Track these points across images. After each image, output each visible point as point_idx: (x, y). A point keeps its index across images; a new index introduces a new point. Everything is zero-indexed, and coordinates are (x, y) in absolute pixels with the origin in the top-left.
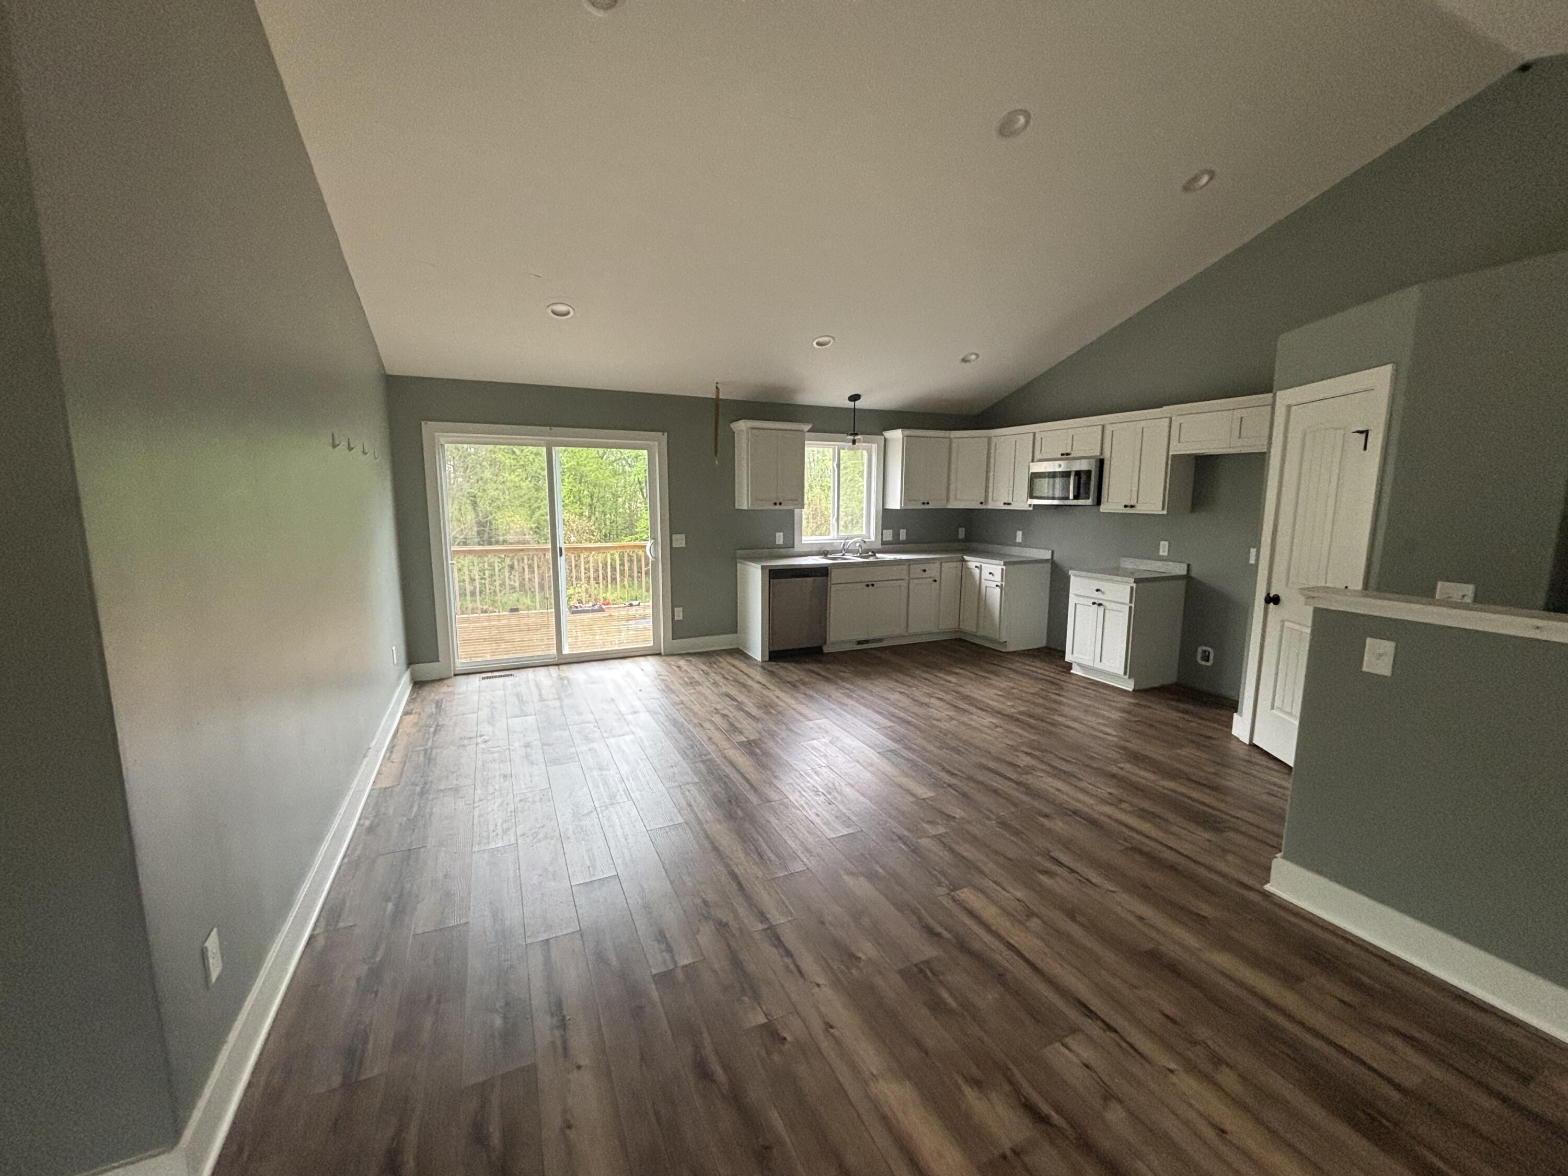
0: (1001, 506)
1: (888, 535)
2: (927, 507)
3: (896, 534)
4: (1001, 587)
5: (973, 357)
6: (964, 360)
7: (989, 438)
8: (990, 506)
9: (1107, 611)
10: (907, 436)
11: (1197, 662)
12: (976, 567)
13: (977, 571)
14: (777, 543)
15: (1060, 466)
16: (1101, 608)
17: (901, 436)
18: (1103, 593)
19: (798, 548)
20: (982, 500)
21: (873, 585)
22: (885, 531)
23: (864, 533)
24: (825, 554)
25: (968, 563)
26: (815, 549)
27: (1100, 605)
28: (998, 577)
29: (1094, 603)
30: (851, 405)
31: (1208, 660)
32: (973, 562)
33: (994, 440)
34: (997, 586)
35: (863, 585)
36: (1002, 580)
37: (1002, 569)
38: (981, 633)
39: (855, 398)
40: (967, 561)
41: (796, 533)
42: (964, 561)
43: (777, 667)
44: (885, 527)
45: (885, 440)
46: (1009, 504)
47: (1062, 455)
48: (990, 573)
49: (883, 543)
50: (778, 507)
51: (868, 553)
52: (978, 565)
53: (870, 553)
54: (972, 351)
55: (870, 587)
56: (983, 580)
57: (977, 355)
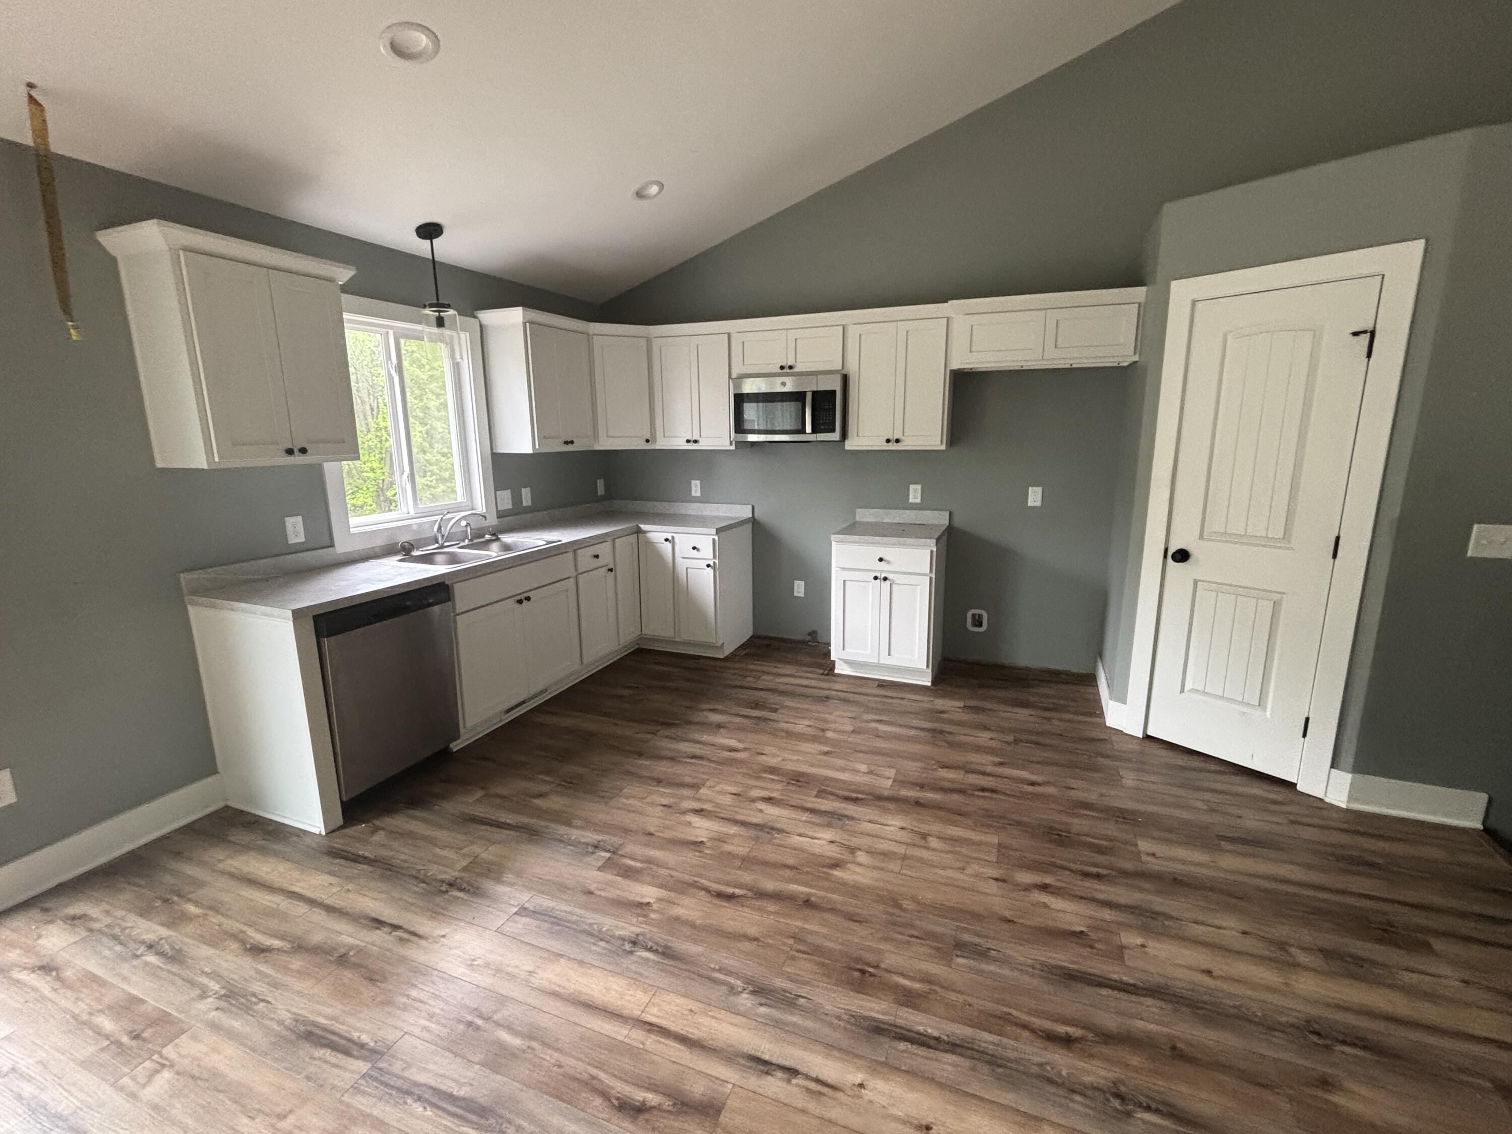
0: (679, 444)
1: (505, 500)
2: (570, 448)
3: (517, 498)
4: (714, 568)
5: (654, 189)
6: (640, 195)
7: (648, 340)
8: (662, 444)
9: (894, 586)
10: (531, 323)
11: (966, 629)
12: (667, 540)
13: (668, 546)
14: (292, 540)
15: (784, 384)
16: (888, 582)
17: (521, 320)
18: (888, 562)
19: (342, 547)
20: (648, 437)
21: (528, 599)
22: (498, 493)
23: (460, 498)
24: (405, 551)
25: (649, 535)
26: (380, 542)
27: (885, 579)
28: (707, 552)
29: (876, 578)
30: (422, 247)
31: (980, 625)
32: (657, 533)
33: (656, 343)
34: (708, 566)
35: (511, 603)
36: (714, 557)
37: (714, 540)
38: (685, 636)
39: (430, 231)
40: (645, 532)
41: (332, 509)
42: (639, 531)
43: (379, 837)
44: (499, 485)
45: (481, 326)
46: (696, 442)
47: (782, 368)
48: (694, 548)
49: (501, 515)
50: (298, 459)
51: (484, 537)
52: (669, 536)
53: (488, 537)
54: (653, 178)
55: (525, 602)
56: (678, 559)
57: (661, 186)
